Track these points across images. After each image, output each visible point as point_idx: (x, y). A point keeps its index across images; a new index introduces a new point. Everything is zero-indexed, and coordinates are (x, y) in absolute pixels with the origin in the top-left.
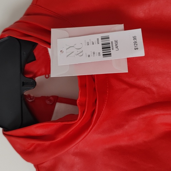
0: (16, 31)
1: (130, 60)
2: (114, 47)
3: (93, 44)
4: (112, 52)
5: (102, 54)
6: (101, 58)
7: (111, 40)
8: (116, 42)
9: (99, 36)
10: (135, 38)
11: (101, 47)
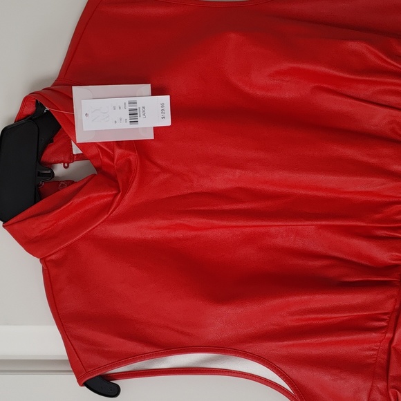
0: (47, 99)
1: (156, 129)
2: (142, 114)
3: (120, 108)
4: (139, 119)
5: (129, 121)
6: (128, 126)
7: (139, 105)
8: (144, 108)
9: (127, 100)
10: (162, 105)
11: (128, 112)
